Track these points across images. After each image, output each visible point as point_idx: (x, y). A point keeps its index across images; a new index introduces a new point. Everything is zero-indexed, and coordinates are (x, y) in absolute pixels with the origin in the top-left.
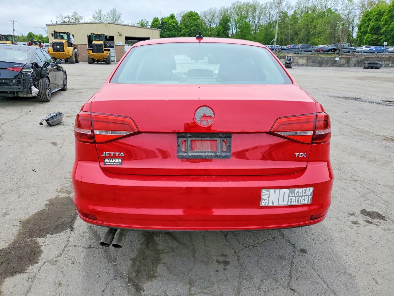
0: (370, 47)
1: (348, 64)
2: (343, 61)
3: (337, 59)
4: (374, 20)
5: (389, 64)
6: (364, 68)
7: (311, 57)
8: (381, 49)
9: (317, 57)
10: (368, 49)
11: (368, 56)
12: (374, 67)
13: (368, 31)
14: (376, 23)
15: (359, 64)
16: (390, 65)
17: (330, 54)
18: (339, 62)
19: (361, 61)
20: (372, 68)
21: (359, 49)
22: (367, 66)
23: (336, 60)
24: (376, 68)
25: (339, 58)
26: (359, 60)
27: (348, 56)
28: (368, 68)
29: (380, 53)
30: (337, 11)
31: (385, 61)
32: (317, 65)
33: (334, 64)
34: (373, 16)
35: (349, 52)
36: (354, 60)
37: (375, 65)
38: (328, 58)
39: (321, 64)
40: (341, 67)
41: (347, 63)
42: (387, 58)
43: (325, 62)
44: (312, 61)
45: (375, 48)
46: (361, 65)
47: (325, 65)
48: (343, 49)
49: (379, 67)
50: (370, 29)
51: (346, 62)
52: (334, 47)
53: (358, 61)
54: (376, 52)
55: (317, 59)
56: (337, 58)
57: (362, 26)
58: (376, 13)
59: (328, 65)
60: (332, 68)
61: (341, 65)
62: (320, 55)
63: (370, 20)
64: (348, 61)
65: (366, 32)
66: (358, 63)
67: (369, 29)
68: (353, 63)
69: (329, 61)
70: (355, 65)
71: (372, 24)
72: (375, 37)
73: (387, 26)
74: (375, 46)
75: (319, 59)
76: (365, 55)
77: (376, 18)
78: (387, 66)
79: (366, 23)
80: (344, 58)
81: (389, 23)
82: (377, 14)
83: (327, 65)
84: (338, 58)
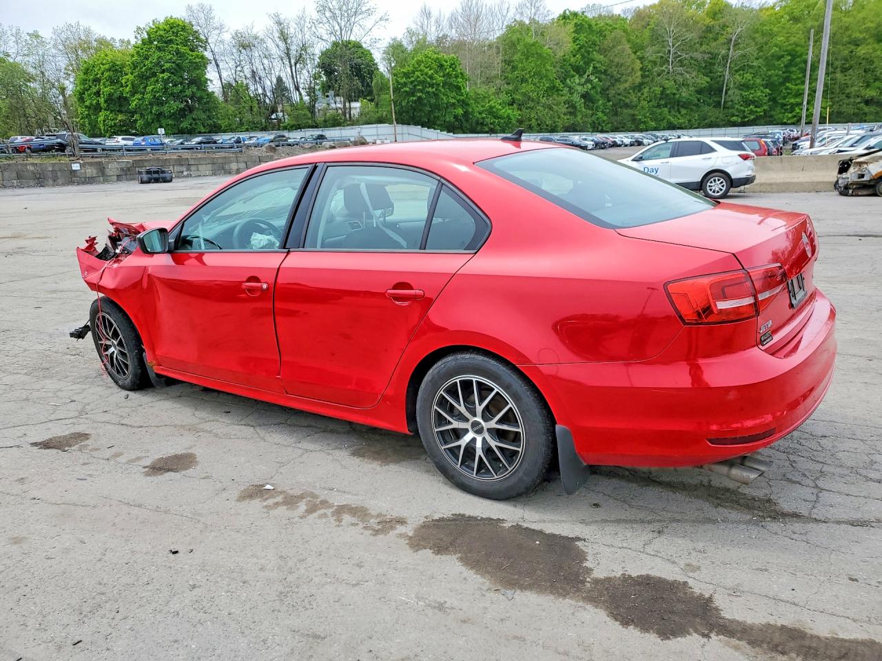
0: (132, 140)
1: (101, 176)
2: (91, 171)
3: (76, 167)
4: (107, 81)
5: (182, 172)
6: (142, 182)
7: (9, 165)
8: (154, 143)
9: (26, 165)
10: (130, 143)
11: (138, 158)
12: (161, 180)
13: (102, 105)
14: (113, 89)
15: (126, 175)
16: (185, 173)
17: (54, 156)
18: (82, 173)
19: (129, 169)
20: (157, 181)
21: (110, 143)
22: (145, 177)
23: (74, 169)
24: (165, 181)
25: (80, 163)
26: (123, 165)
27: (98, 160)
28: (148, 182)
29: (159, 150)
30: (9, 56)
31: (174, 166)
32: (32, 182)
33: (72, 178)
34: (102, 74)
35: (95, 150)
36: (113, 168)
37: (162, 175)
38: (53, 165)
39: (40, 180)
40: (91, 183)
41: (100, 174)
42: (176, 160)
43: (50, 174)
44: (14, 175)
45: (143, 140)
46: (132, 176)
47: (51, 182)
48: (80, 143)
49: (169, 178)
50: (106, 102)
51: (97, 173)
52: (59, 140)
53: (122, 169)
54: (149, 150)
55: (27, 169)
56: (75, 165)
57: (84, 93)
58: (107, 67)
59: (60, 181)
60: (70, 188)
61: (89, 181)
62: (31, 160)
63: (97, 80)
64: (102, 170)
65: (97, 108)
66: (124, 173)
67: (102, 100)
68: (113, 174)
69: (59, 173)
70: (119, 178)
71: (106, 90)
72: (120, 117)
73: (138, 96)
74: (143, 138)
75: (31, 168)
76: (131, 156)
77: (110, 77)
78: (180, 175)
79: (90, 87)
80: (91, 164)
81: (141, 89)
82: (109, 70)
83: (55, 182)
84: (78, 165)
